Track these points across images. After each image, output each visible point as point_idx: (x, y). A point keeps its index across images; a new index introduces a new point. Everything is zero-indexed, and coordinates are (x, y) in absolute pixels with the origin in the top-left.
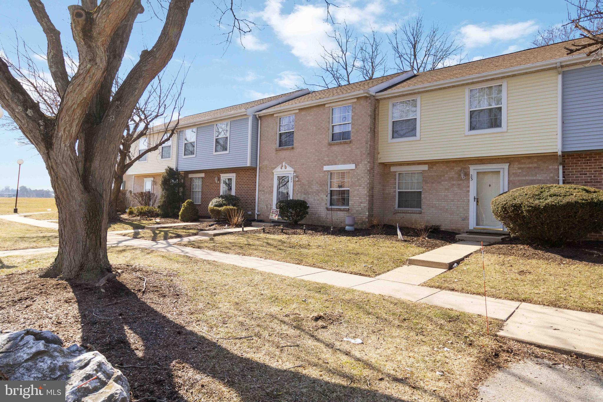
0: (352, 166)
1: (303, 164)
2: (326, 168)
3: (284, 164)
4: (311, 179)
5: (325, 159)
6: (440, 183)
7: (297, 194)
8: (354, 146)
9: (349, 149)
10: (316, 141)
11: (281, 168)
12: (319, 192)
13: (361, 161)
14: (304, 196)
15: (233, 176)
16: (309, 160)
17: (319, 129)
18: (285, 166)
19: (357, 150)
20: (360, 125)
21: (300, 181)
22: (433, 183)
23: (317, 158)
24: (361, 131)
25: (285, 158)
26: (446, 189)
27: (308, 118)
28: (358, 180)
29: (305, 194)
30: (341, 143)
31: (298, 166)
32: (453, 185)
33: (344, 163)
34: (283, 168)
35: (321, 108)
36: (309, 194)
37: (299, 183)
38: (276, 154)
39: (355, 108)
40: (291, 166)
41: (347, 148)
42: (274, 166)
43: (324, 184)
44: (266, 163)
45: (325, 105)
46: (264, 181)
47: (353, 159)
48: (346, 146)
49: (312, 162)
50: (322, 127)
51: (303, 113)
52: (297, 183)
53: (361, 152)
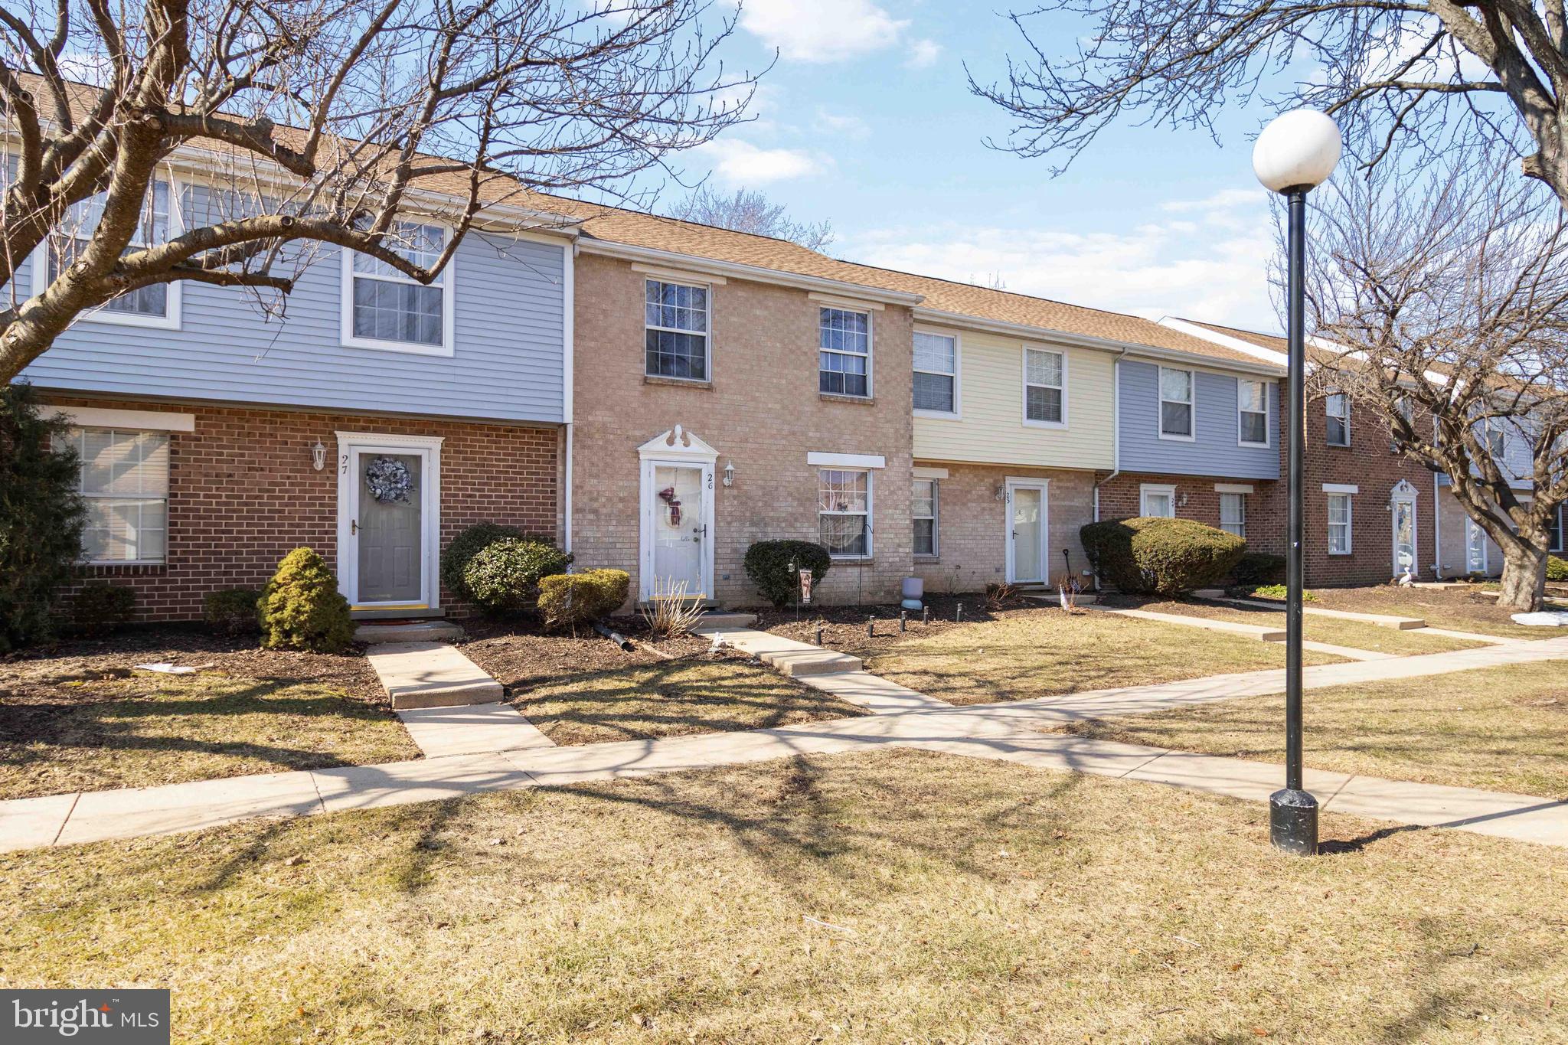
0: (878, 461)
1: (746, 441)
2: (814, 458)
3: (678, 430)
4: (773, 483)
5: (811, 434)
6: (964, 504)
7: (729, 523)
8: (880, 415)
9: (870, 419)
10: (784, 382)
11: (671, 441)
12: (796, 520)
13: (897, 452)
14: (754, 529)
15: (429, 449)
16: (762, 431)
17: (792, 352)
18: (684, 437)
19: (888, 425)
20: (893, 369)
21: (738, 488)
22: (955, 504)
23: (786, 427)
24: (894, 383)
25: (679, 414)
26: (975, 517)
27: (758, 312)
28: (892, 493)
29: (753, 524)
30: (852, 402)
31: (730, 444)
32: (984, 509)
33: (859, 450)
34: (679, 441)
35: (797, 298)
36: (766, 525)
37: (735, 492)
38: (644, 394)
39: (880, 325)
40: (708, 440)
41: (865, 416)
42: (638, 433)
43: (808, 499)
44: (600, 417)
45: (807, 292)
46: (597, 476)
47: (880, 444)
48: (863, 410)
49: (772, 436)
50: (799, 348)
51: (740, 293)
52: (726, 491)
53: (897, 431)
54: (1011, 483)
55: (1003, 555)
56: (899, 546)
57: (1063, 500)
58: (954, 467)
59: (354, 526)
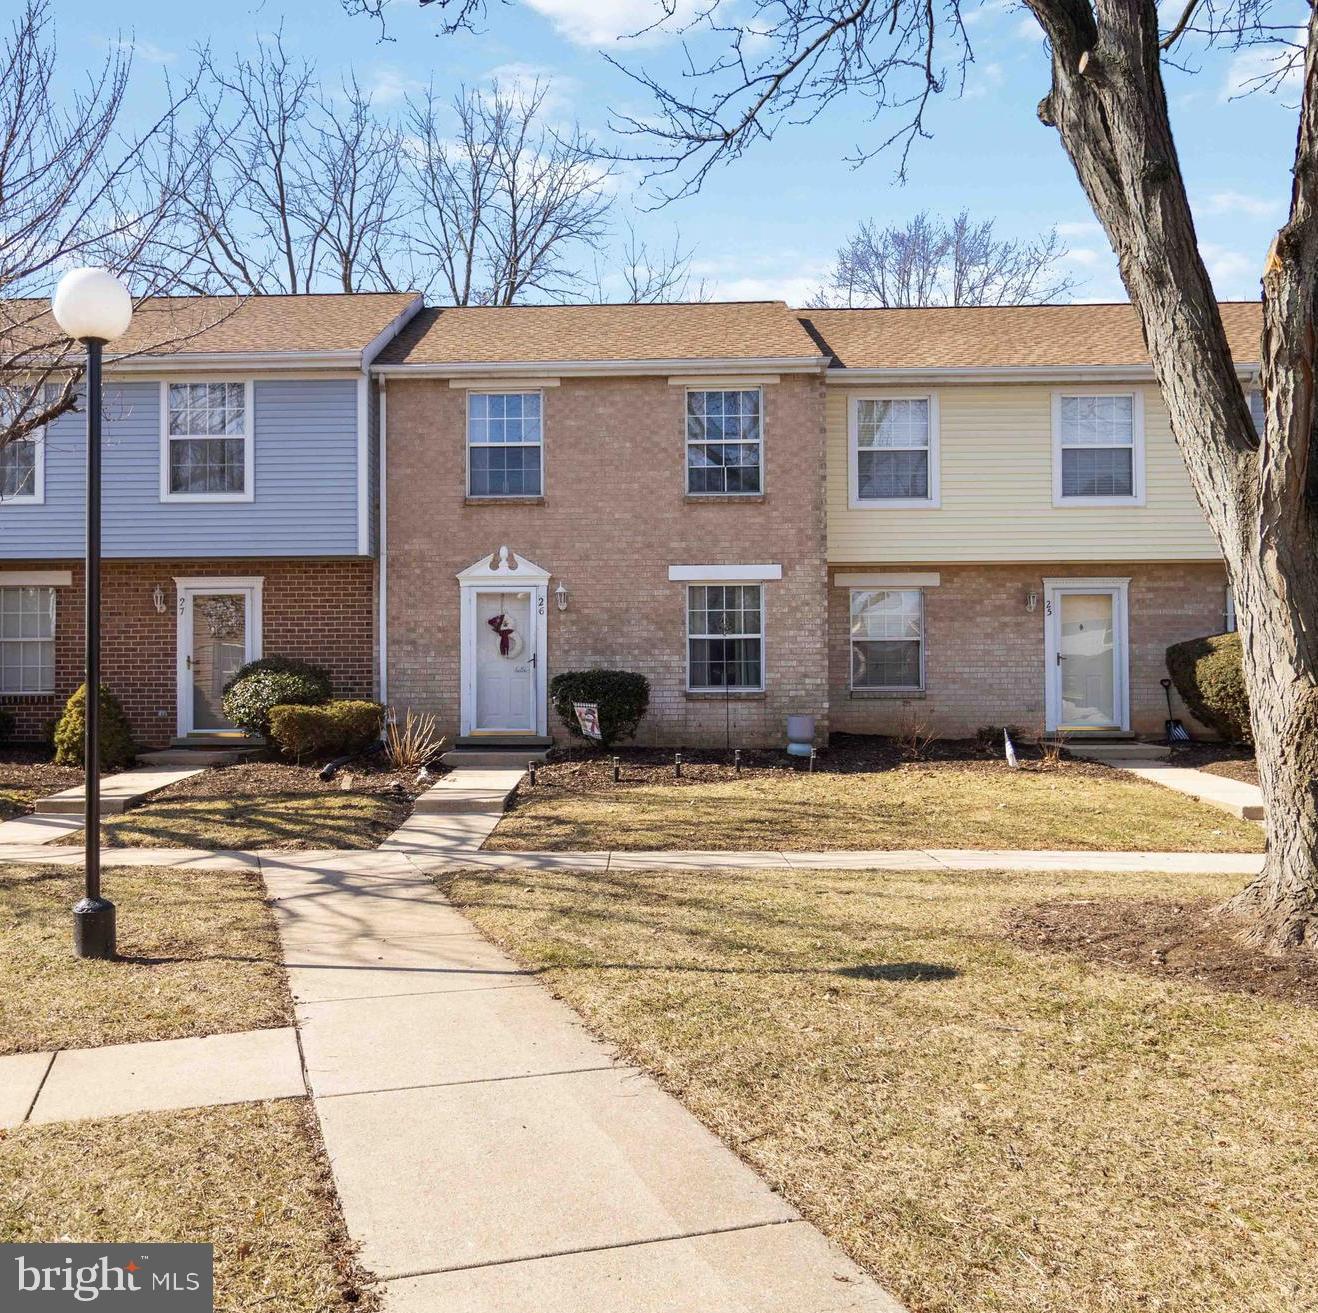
0: (773, 571)
1: (587, 558)
2: (677, 573)
3: (504, 552)
4: (623, 605)
5: (674, 545)
6: (970, 619)
7: (566, 652)
8: (775, 514)
9: (760, 520)
10: (636, 486)
11: (494, 565)
12: (654, 646)
13: (803, 556)
14: (597, 658)
15: (251, 589)
16: (609, 545)
17: (646, 450)
18: (510, 559)
19: (786, 526)
20: (795, 455)
21: (578, 611)
22: (952, 619)
23: (639, 538)
24: (795, 472)
25: (506, 534)
26: (987, 636)
27: (601, 410)
28: (796, 609)
29: (596, 652)
30: (730, 501)
31: (566, 564)
32: (1005, 625)
33: (743, 559)
34: (504, 564)
35: (653, 387)
36: (614, 653)
37: (574, 617)
38: (465, 517)
39: (774, 402)
40: (540, 562)
41: (753, 517)
42: (458, 559)
43: (672, 622)
44: (417, 544)
45: (666, 378)
46: (413, 606)
47: (774, 550)
48: (748, 511)
49: (622, 551)
50: (657, 444)
51: (577, 393)
52: (563, 617)
53: (801, 531)
54: (1052, 588)
55: (1040, 688)
56: (806, 676)
57: (1162, 606)
58: (949, 571)
59: (188, 661)
